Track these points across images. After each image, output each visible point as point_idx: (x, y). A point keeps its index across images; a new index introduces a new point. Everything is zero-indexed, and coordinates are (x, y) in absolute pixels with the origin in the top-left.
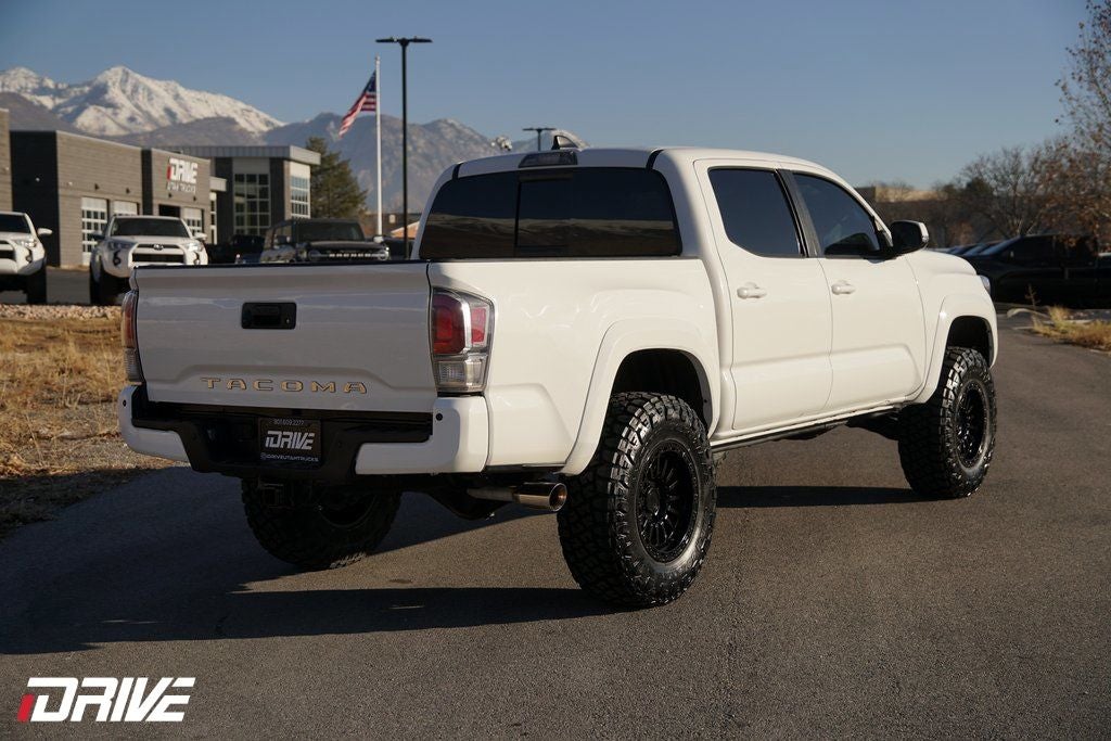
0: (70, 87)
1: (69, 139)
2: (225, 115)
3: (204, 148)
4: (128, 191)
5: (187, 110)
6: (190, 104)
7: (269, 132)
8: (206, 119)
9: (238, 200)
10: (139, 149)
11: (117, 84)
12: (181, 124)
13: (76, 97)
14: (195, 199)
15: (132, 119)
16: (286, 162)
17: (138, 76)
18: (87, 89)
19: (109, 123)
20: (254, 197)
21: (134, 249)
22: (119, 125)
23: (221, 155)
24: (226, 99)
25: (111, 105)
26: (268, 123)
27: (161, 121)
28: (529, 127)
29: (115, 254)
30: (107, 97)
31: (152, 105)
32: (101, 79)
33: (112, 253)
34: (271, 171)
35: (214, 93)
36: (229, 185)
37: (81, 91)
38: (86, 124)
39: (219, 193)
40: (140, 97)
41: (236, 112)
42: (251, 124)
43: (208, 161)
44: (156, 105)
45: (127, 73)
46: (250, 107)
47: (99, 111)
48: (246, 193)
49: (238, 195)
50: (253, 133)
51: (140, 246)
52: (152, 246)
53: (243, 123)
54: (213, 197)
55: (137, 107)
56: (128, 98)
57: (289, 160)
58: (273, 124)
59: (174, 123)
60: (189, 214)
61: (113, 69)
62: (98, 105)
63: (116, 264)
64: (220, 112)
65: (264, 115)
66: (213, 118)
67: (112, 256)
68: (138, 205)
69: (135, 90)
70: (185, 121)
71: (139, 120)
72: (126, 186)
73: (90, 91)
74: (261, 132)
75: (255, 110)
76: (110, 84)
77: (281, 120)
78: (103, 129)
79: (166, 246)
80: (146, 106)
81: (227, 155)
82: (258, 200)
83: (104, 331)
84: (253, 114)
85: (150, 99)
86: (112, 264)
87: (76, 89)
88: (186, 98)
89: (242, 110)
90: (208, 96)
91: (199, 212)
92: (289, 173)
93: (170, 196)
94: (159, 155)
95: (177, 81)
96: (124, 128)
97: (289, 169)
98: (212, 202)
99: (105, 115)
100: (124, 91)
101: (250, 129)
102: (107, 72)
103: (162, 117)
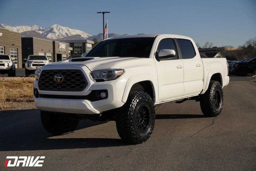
0: (45, 29)
1: (36, 39)
2: (79, 34)
3: (68, 41)
4: (50, 51)
5: (70, 33)
6: (71, 32)
7: (88, 38)
8: (75, 35)
9: (75, 52)
10: (52, 41)
11: (56, 28)
12: (69, 37)
13: (47, 31)
14: (65, 52)
15: (59, 36)
16: (86, 43)
17: (60, 26)
18: (49, 29)
19: (54, 37)
20: (79, 52)
21: (33, 63)
22: (56, 37)
23: (71, 42)
24: (79, 31)
25: (54, 33)
26: (88, 36)
27: (65, 36)
28: (138, 34)
29: (28, 64)
30: (53, 31)
31: (63, 32)
32: (52, 27)
33: (27, 64)
34: (83, 45)
35: (76, 29)
36: (73, 49)
37: (48, 30)
38: (49, 37)
39: (71, 51)
40: (60, 31)
41: (81, 33)
42: (84, 36)
43: (68, 44)
44: (64, 32)
45: (58, 26)
46: (84, 32)
47: (52, 34)
48: (77, 51)
49: (75, 51)
50: (84, 38)
51: (34, 62)
52: (37, 62)
53: (82, 36)
54: (70, 52)
55: (60, 33)
56: (58, 31)
57: (87, 43)
58: (89, 36)
59: (67, 36)
60: (64, 56)
61: (55, 25)
62: (51, 33)
63: (28, 67)
64: (77, 34)
65: (87, 34)
66: (76, 35)
67: (27, 65)
68: (52, 54)
69: (59, 29)
70: (70, 36)
71: (60, 36)
72: (49, 50)
73: (50, 30)
74: (86, 38)
75: (85, 33)
76: (54, 28)
77: (91, 35)
78: (52, 38)
79: (40, 62)
80: (62, 33)
81: (73, 42)
82: (80, 52)
83: (19, 83)
84: (85, 34)
85: (62, 31)
86: (27, 66)
87: (47, 29)
88: (70, 31)
89: (82, 33)
90: (75, 30)
91: (66, 55)
92: (87, 46)
93: (59, 51)
94: (57, 42)
95: (68, 27)
96: (57, 38)
97: (87, 45)
98: (70, 53)
99: (53, 35)
100: (57, 29)
101: (84, 37)
102: (53, 25)
103: (65, 35)
